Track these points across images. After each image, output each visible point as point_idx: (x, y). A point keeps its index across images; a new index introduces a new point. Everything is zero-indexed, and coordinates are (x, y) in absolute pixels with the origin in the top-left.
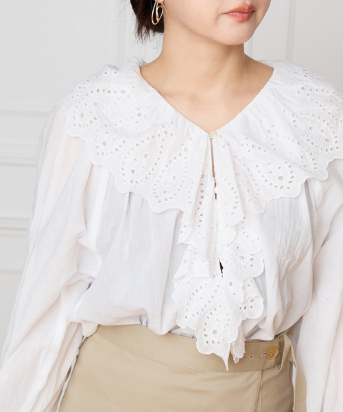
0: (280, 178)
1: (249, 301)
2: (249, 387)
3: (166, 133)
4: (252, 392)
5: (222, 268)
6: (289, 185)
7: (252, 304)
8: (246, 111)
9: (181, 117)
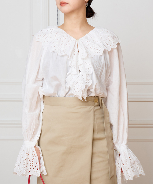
0: (97, 50)
1: (88, 80)
2: (91, 110)
3: (64, 38)
4: (92, 112)
5: (80, 71)
6: (100, 51)
7: (89, 82)
8: (87, 35)
9: (69, 35)
